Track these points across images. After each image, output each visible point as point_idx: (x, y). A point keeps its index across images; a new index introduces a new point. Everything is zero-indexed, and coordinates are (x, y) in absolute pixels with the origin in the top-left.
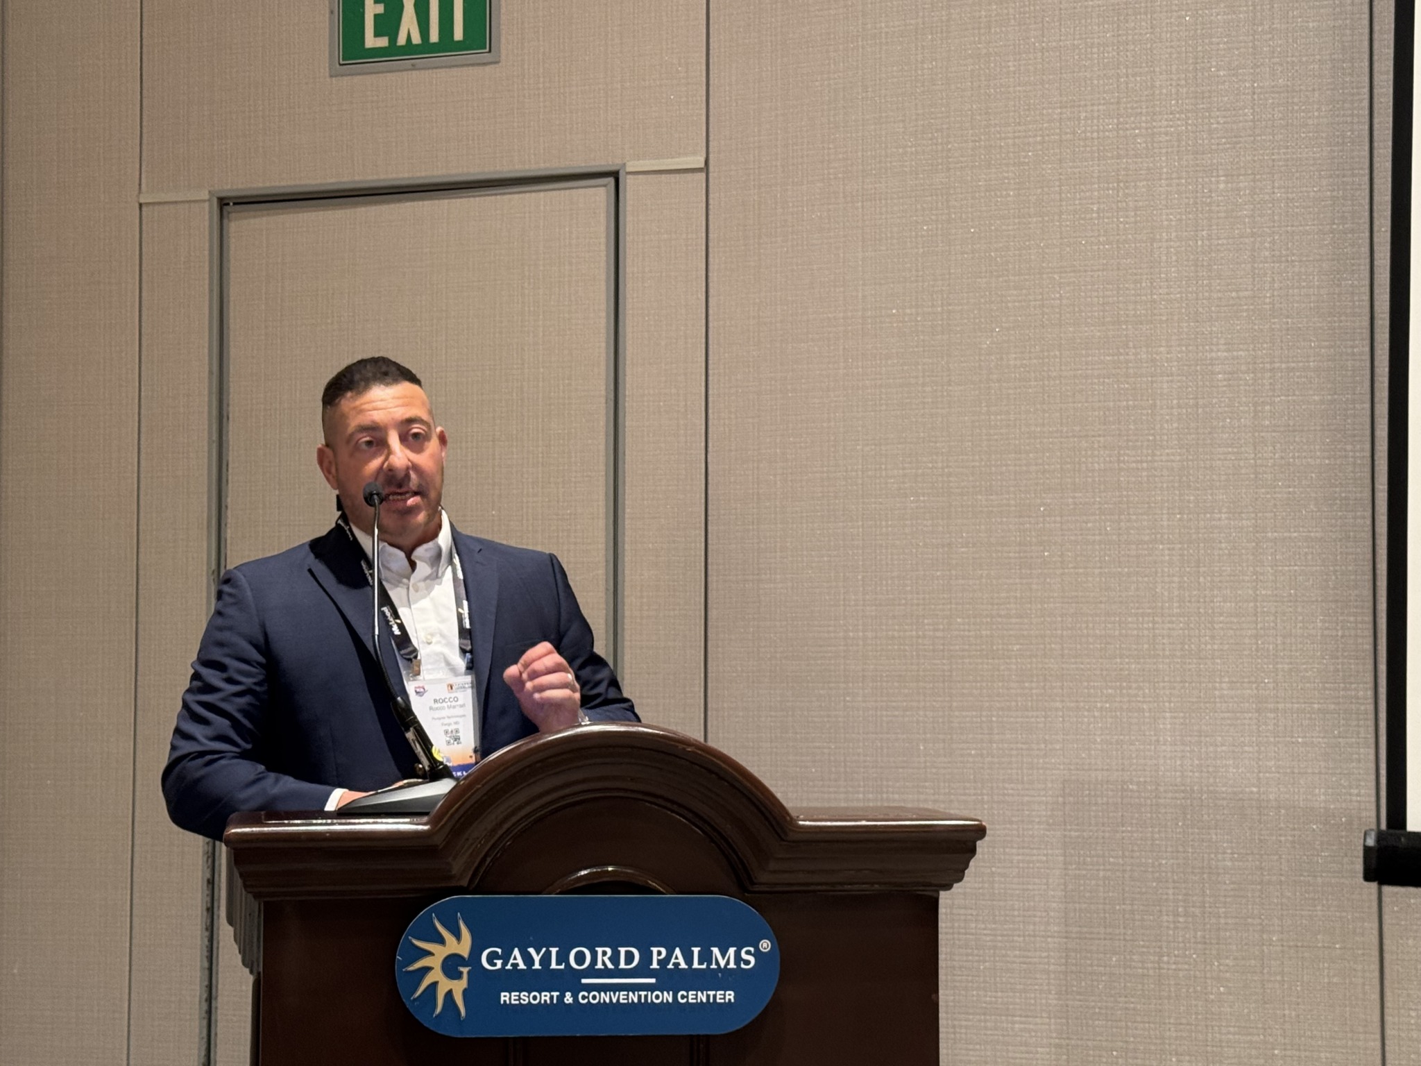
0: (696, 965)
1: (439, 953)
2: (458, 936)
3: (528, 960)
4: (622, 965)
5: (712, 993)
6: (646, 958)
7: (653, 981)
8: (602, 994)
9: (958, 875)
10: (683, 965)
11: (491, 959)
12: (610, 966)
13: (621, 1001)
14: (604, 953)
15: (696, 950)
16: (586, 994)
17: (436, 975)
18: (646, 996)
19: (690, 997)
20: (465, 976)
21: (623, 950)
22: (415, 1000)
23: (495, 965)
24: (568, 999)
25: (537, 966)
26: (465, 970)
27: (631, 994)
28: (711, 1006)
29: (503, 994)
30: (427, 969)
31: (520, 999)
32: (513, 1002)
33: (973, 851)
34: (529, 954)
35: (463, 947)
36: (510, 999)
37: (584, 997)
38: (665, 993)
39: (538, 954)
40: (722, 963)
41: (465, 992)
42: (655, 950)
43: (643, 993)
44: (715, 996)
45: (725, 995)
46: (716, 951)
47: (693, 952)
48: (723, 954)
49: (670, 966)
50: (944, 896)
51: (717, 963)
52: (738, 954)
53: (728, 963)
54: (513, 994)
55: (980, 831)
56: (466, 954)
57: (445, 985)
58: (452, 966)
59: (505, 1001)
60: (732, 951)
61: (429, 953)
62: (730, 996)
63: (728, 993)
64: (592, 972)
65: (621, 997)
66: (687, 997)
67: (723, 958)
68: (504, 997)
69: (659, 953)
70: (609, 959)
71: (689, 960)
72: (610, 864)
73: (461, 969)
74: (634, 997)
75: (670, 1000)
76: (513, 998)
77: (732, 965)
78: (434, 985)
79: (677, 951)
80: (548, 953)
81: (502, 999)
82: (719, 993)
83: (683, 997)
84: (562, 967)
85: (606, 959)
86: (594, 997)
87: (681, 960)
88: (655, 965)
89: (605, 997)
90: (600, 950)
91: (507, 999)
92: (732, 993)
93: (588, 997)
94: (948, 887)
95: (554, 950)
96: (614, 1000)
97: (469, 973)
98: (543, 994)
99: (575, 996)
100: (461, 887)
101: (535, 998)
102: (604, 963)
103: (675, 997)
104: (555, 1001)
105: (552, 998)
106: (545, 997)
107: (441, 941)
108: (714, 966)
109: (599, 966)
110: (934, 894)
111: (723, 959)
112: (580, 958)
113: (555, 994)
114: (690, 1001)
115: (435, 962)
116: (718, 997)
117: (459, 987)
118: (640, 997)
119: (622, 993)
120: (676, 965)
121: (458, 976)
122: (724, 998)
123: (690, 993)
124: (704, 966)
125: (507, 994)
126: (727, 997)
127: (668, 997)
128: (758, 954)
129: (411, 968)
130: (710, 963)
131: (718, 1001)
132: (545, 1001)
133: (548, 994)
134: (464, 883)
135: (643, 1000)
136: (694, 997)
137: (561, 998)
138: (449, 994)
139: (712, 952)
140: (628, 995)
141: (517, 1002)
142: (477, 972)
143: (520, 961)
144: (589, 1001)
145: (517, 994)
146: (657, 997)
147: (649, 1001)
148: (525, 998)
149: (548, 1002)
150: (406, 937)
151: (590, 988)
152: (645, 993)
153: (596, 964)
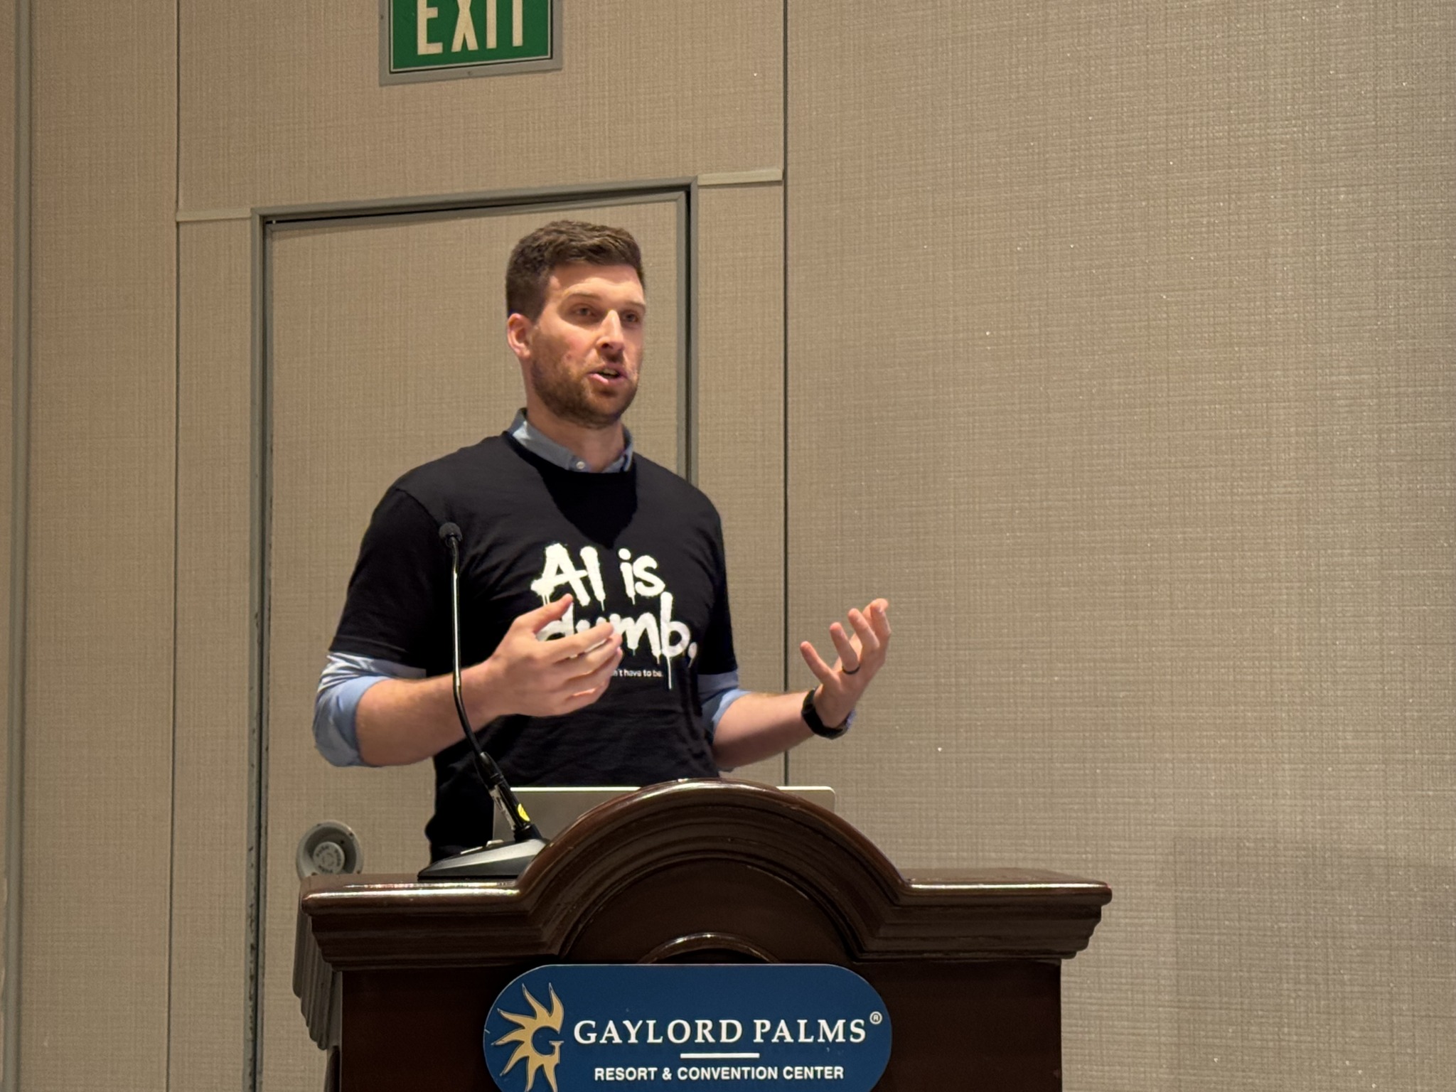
0: (802, 1039)
1: (529, 1026)
2: (549, 1008)
3: (624, 1033)
4: (724, 1039)
5: (819, 1069)
6: (749, 1030)
7: (756, 1055)
8: (703, 1069)
9: (1081, 941)
10: (789, 1039)
11: (585, 1031)
12: (711, 1039)
13: (723, 1077)
14: (705, 1026)
15: (802, 1023)
16: (685, 1069)
17: (526, 1050)
18: (749, 1073)
19: (796, 1073)
20: (557, 1050)
21: (724, 1023)
22: (505, 1076)
23: (589, 1038)
24: (667, 1075)
25: (633, 1040)
26: (557, 1044)
27: (733, 1069)
28: (819, 1082)
29: (597, 1070)
31: (615, 1075)
32: (608, 1078)
33: (1097, 916)
34: (625, 1027)
35: (555, 1020)
36: (605, 1075)
37: (683, 1073)
38: (770, 1069)
39: (634, 1026)
40: (830, 1037)
41: (557, 1067)
42: (758, 1023)
43: (746, 1069)
44: (822, 1072)
45: (833, 1071)
46: (823, 1023)
47: (799, 1024)
48: (831, 1027)
49: (775, 1040)
50: (1066, 965)
51: (825, 1036)
52: (846, 1027)
53: (836, 1036)
54: (608, 1069)
55: (1105, 895)
56: (557, 1027)
57: (536, 1060)
58: (543, 1040)
59: (599, 1077)
60: (840, 1023)
61: (518, 1026)
62: (839, 1071)
63: (837, 1068)
64: (691, 1046)
65: (723, 1073)
66: (793, 1073)
67: (831, 1030)
68: (599, 1073)
69: (763, 1026)
70: (711, 1032)
71: (795, 1033)
72: (709, 931)
73: (553, 1043)
74: (736, 1073)
75: (775, 1076)
76: (608, 1074)
77: (841, 1039)
78: (525, 1060)
79: (782, 1024)
80: (645, 1026)
81: (597, 1075)
82: (827, 1068)
83: (788, 1073)
84: (660, 1041)
85: (706, 1032)
86: (694, 1073)
87: (786, 1034)
88: (758, 1039)
89: (705, 1073)
90: (700, 1023)
91: (602, 1075)
92: (841, 1069)
93: (687, 1074)
94: (1070, 955)
95: (651, 1023)
96: (716, 1077)
97: (561, 1047)
98: (640, 1069)
99: (674, 1072)
100: (552, 955)
101: (631, 1074)
102: (704, 1037)
103: (780, 1073)
104: (652, 1077)
105: (649, 1073)
106: (642, 1073)
107: (531, 1013)
108: (821, 1040)
109: (700, 1040)
110: (1056, 962)
111: (833, 1032)
112: (679, 1031)
113: (653, 1070)
114: (797, 1077)
115: (525, 1036)
116: (826, 1073)
117: (550, 1062)
118: (742, 1073)
119: (724, 1069)
120: (782, 1038)
121: (550, 1051)
122: (833, 1074)
123: (797, 1068)
124: (811, 1040)
125: (601, 1070)
126: (836, 1073)
127: (772, 1073)
128: (868, 1027)
129: (500, 1042)
130: (817, 1037)
131: (827, 1077)
132: (642, 1077)
133: (644, 1069)
134: (555, 951)
135: (746, 1077)
136: (800, 1072)
137: (659, 1074)
138: (540, 1070)
139: (819, 1024)
140: (730, 1071)
141: (612, 1079)
142: (570, 1046)
143: (615, 1034)
144: (689, 1078)
145: (612, 1069)
146: (761, 1073)
147: (753, 1077)
148: (621, 1074)
149: (645, 1078)
150: (495, 1009)
151: (689, 1063)
152: (748, 1068)
153: (696, 1038)
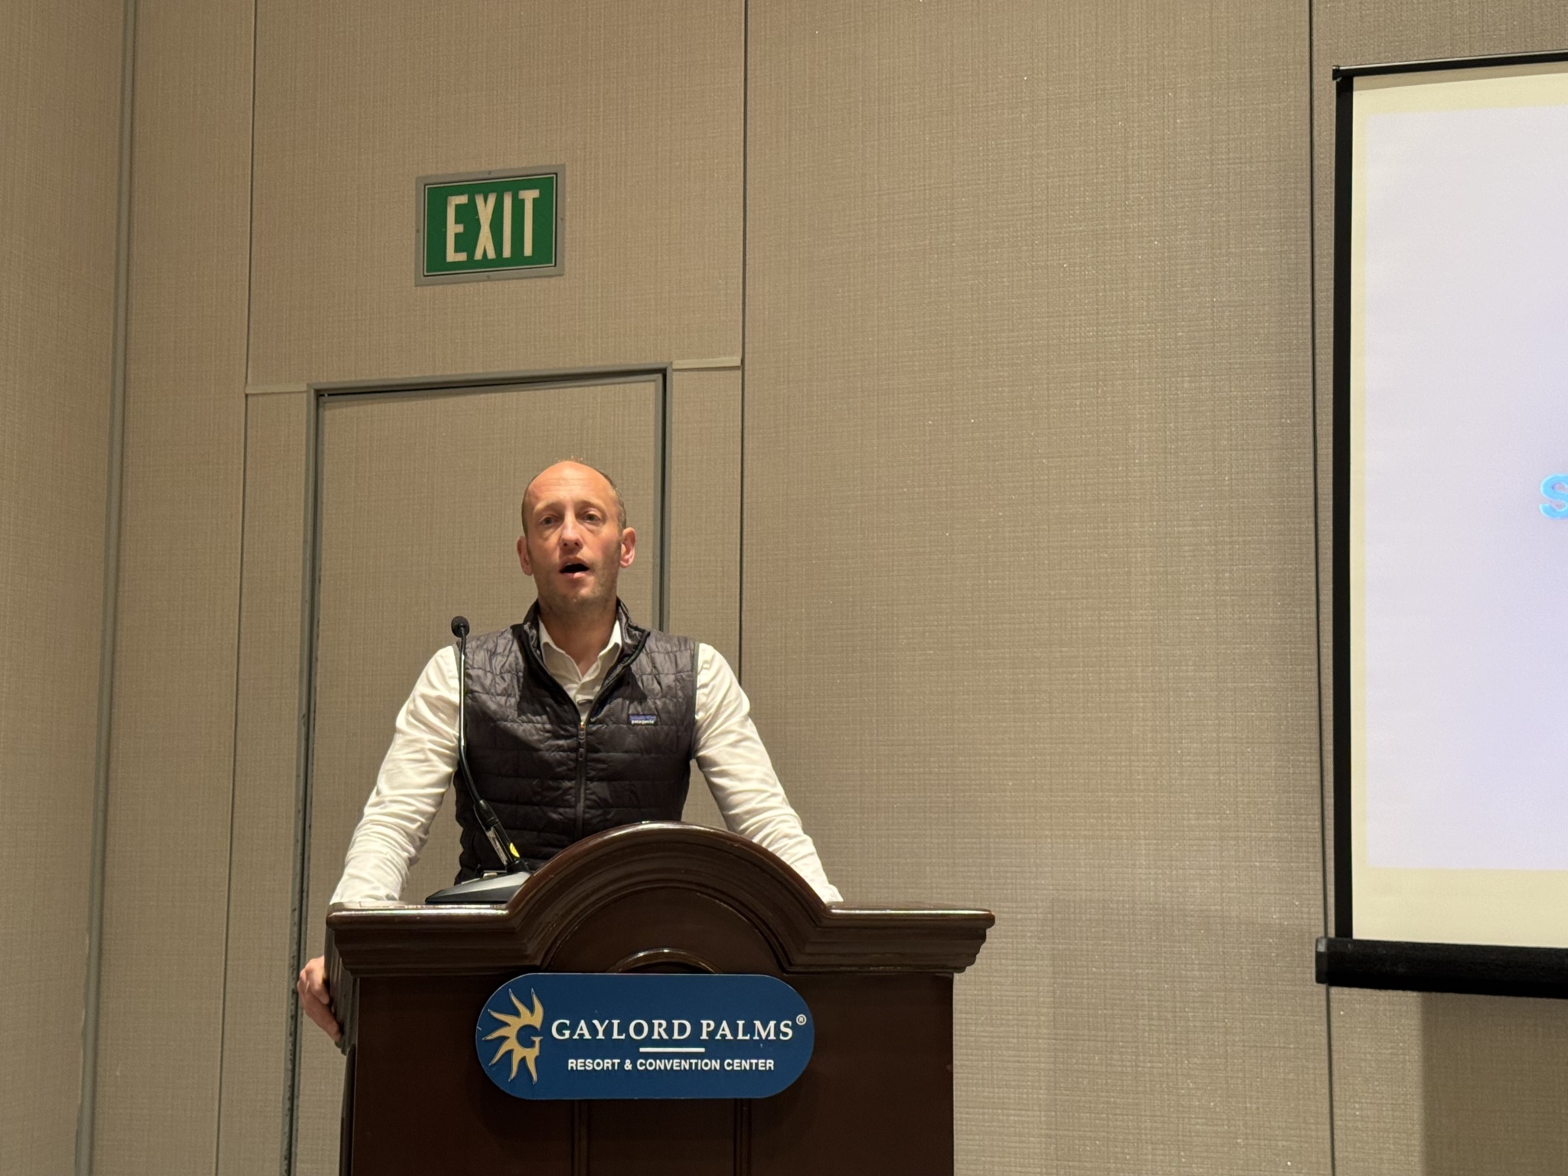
0: (740, 1037)
1: (514, 1024)
2: (531, 1009)
3: (593, 1030)
4: (676, 1036)
5: (754, 1061)
6: (697, 1029)
7: (702, 1050)
8: (658, 1061)
9: (970, 957)
10: (729, 1037)
11: (560, 1030)
12: (665, 1036)
13: (675, 1068)
14: (660, 1025)
15: (741, 1023)
16: (644, 1061)
17: (512, 1044)
18: (696, 1064)
19: (735, 1065)
20: (537, 1045)
21: (676, 1023)
22: (493, 1065)
23: (564, 1035)
24: (628, 1066)
25: (601, 1036)
26: (537, 1039)
27: (683, 1061)
28: (754, 1073)
29: (570, 1061)
30: (503, 1039)
31: (585, 1065)
32: (579, 1068)
33: (983, 938)
34: (594, 1024)
35: (536, 1019)
36: (576, 1065)
37: (641, 1064)
38: (713, 1061)
39: (602, 1025)
40: (764, 1035)
41: (537, 1059)
42: (704, 1023)
43: (694, 1061)
44: (757, 1064)
45: (765, 1063)
46: (758, 1023)
47: (738, 1024)
48: (765, 1027)
49: (718, 1037)
50: (957, 977)
51: (759, 1035)
52: (777, 1027)
53: (768, 1035)
54: (579, 1061)
55: (989, 920)
56: (538, 1025)
57: (519, 1052)
58: (525, 1036)
59: (572, 1067)
60: (772, 1024)
61: (505, 1024)
62: (770, 1064)
63: (768, 1061)
64: (649, 1041)
65: (675, 1065)
66: (733, 1065)
67: (765, 1029)
68: (572, 1063)
69: (708, 1025)
70: (665, 1030)
71: (734, 1032)
72: (665, 947)
73: (534, 1039)
74: (685, 1065)
75: (718, 1068)
76: (579, 1065)
77: (772, 1037)
78: (510, 1053)
79: (724, 1024)
80: (611, 1025)
81: (570, 1065)
82: (760, 1061)
83: (729, 1065)
84: (623, 1037)
85: (661, 1030)
86: (651, 1064)
87: (727, 1032)
88: (704, 1036)
89: (660, 1064)
90: (656, 1022)
91: (574, 1065)
92: (772, 1061)
93: (645, 1065)
94: (961, 969)
95: (616, 1022)
96: (669, 1068)
97: (541, 1041)
98: (606, 1061)
99: (634, 1064)
100: (534, 966)
101: (598, 1065)
102: (659, 1034)
103: (722, 1065)
104: (616, 1068)
105: (613, 1064)
106: (607, 1064)
107: (516, 1013)
108: (756, 1038)
109: (656, 1036)
110: (950, 976)
111: (765, 1031)
112: (639, 1029)
113: (617, 1061)
114: (735, 1068)
115: (511, 1032)
116: (760, 1065)
117: (531, 1054)
118: (691, 1064)
119: (675, 1061)
120: (723, 1036)
121: (532, 1045)
122: (765, 1066)
123: (736, 1061)
124: (748, 1038)
125: (574, 1061)
126: (768, 1065)
127: (715, 1064)
128: (794, 1027)
129: (489, 1038)
130: (753, 1035)
131: (760, 1068)
132: (608, 1067)
133: (609, 1061)
134: (538, 962)
135: (694, 1068)
136: (738, 1064)
137: (622, 1064)
138: (523, 1060)
139: (754, 1024)
140: (680, 1063)
141: (583, 1068)
142: (548, 1042)
143: (586, 1032)
144: (646, 1068)
145: (583, 1061)
146: (706, 1065)
147: (699, 1068)
148: (590, 1064)
149: (610, 1068)
150: (486, 1009)
151: (647, 1056)
152: (695, 1061)
153: (653, 1035)
